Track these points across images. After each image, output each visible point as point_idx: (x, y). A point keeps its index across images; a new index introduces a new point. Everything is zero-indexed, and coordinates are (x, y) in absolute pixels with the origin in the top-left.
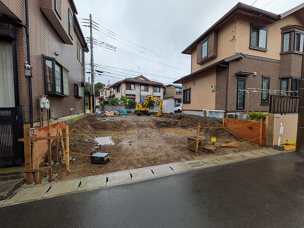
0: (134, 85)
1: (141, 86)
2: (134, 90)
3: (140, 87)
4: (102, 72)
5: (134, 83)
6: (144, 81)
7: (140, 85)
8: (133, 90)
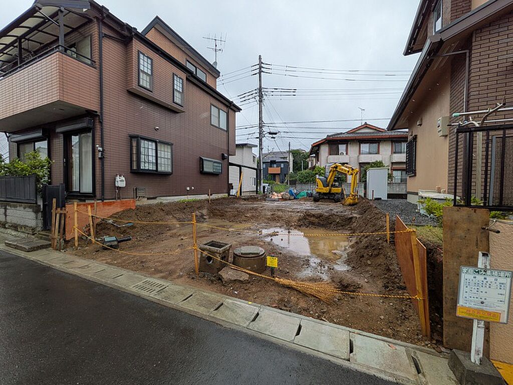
0: (345, 146)
1: (361, 145)
2: (345, 154)
3: (358, 148)
4: (276, 134)
5: (346, 141)
6: (373, 133)
7: (358, 143)
8: (343, 154)
